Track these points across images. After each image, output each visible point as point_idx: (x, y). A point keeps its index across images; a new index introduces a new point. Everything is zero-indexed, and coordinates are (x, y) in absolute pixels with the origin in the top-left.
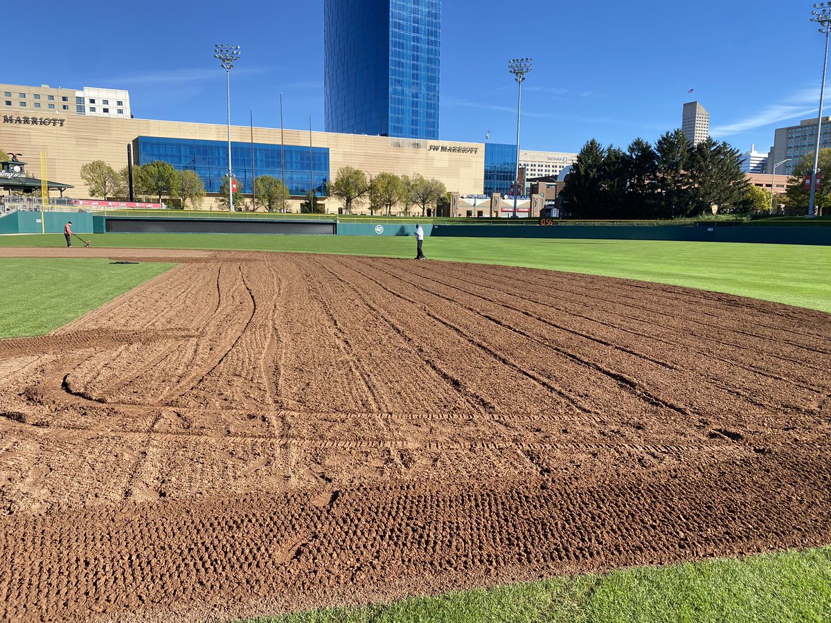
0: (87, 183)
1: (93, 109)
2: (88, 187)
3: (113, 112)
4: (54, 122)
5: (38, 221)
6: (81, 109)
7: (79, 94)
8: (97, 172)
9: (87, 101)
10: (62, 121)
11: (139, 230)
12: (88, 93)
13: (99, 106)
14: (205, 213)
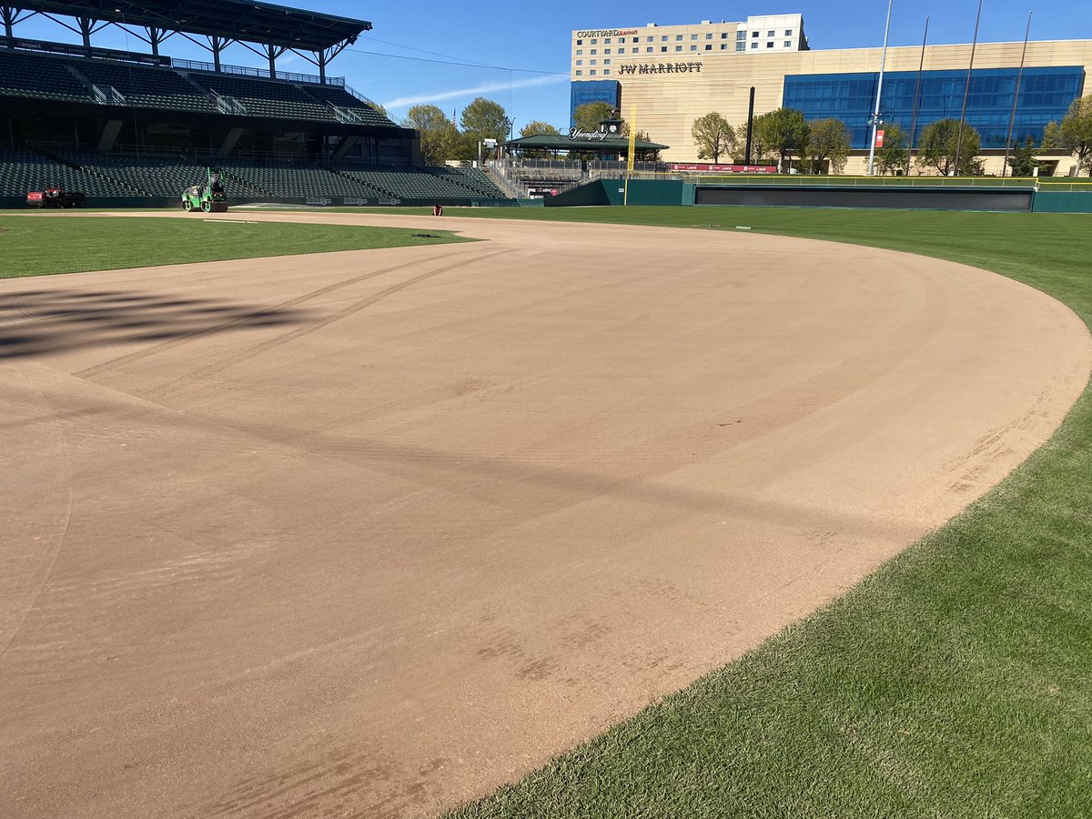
0: (697, 141)
1: (755, 45)
2: (698, 147)
3: (779, 46)
4: (690, 67)
5: (621, 190)
6: (740, 46)
7: (741, 27)
8: (713, 127)
9: (749, 35)
10: (699, 64)
11: (734, 202)
12: (754, 23)
13: (763, 39)
14: (850, 179)
